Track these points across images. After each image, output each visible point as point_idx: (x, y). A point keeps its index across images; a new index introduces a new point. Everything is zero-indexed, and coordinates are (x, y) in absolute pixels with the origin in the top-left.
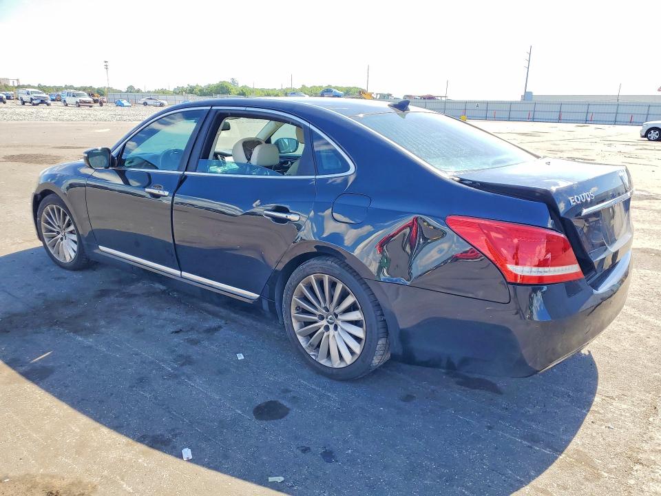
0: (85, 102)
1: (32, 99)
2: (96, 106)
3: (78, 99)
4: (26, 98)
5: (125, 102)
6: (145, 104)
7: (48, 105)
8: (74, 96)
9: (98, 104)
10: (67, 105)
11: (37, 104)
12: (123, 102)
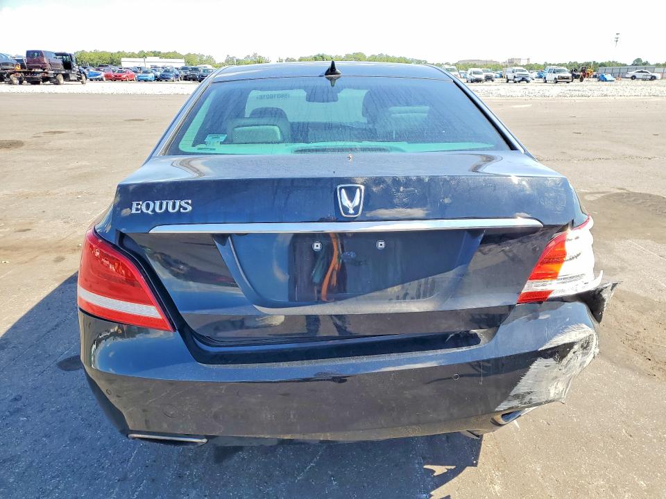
0: (563, 78)
1: (515, 77)
2: (577, 81)
3: (557, 75)
4: (511, 76)
5: (608, 77)
6: (633, 78)
7: (528, 82)
8: (554, 72)
9: (579, 80)
10: (546, 82)
11: (519, 82)
12: (606, 76)
